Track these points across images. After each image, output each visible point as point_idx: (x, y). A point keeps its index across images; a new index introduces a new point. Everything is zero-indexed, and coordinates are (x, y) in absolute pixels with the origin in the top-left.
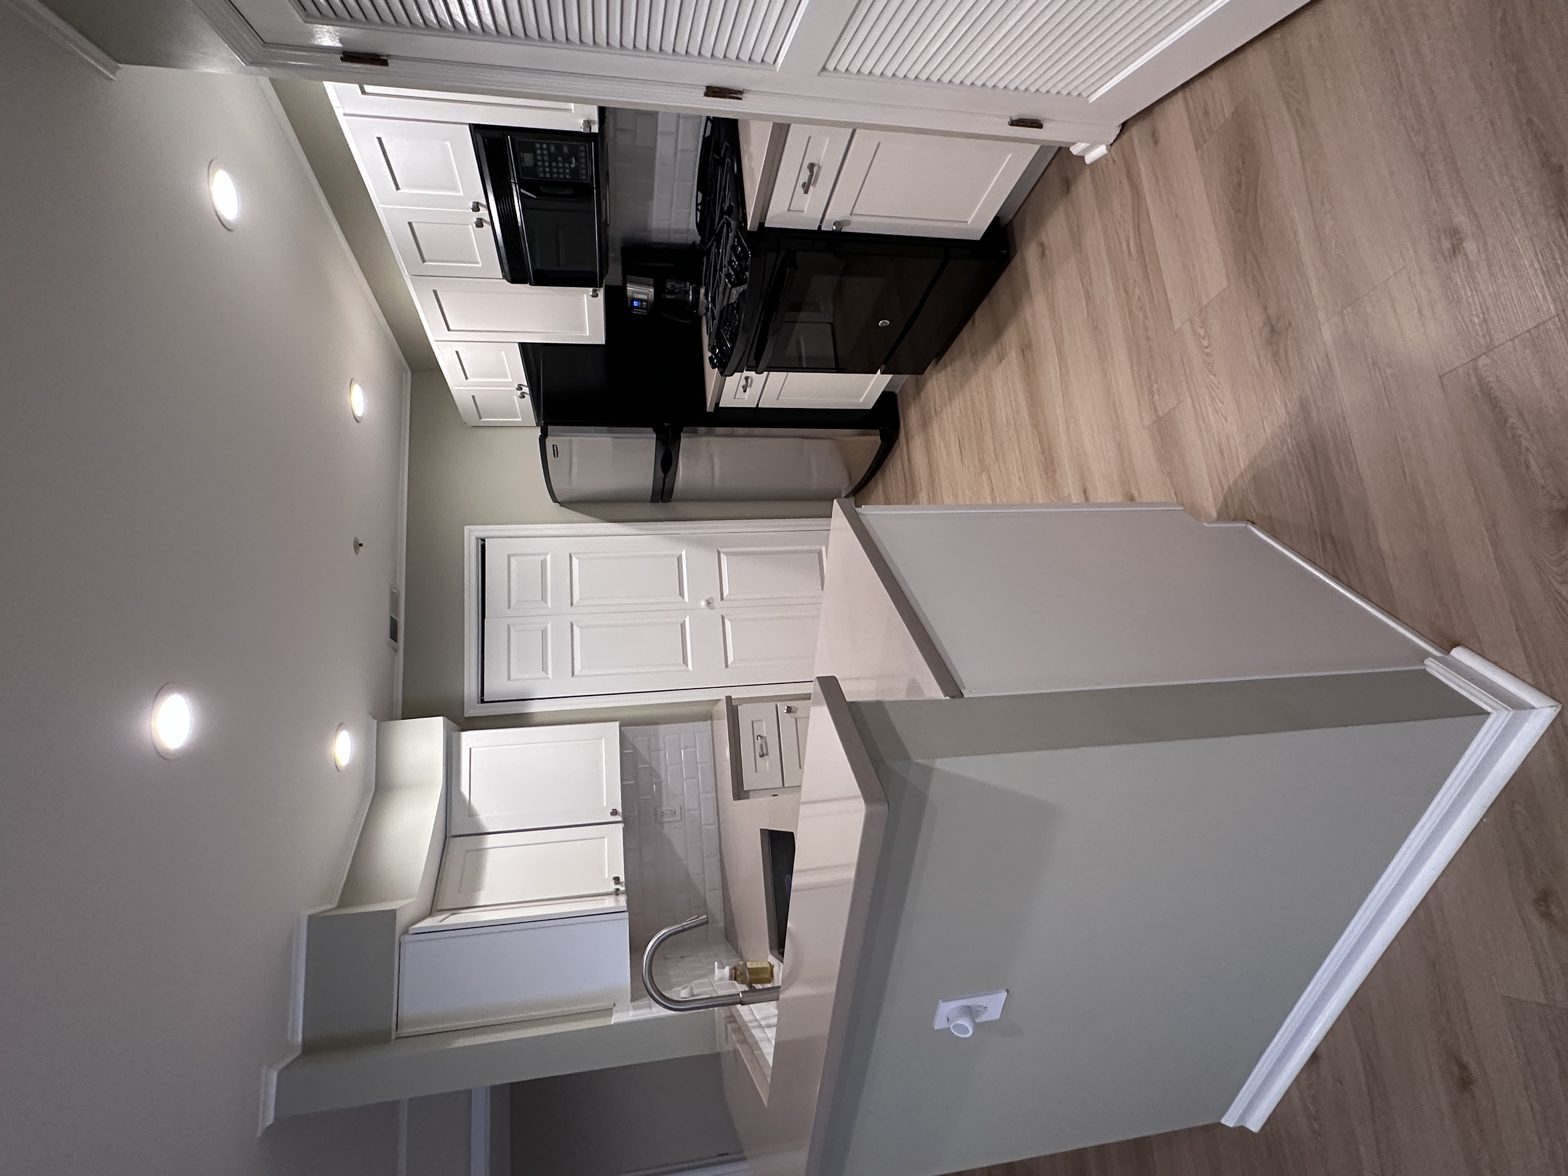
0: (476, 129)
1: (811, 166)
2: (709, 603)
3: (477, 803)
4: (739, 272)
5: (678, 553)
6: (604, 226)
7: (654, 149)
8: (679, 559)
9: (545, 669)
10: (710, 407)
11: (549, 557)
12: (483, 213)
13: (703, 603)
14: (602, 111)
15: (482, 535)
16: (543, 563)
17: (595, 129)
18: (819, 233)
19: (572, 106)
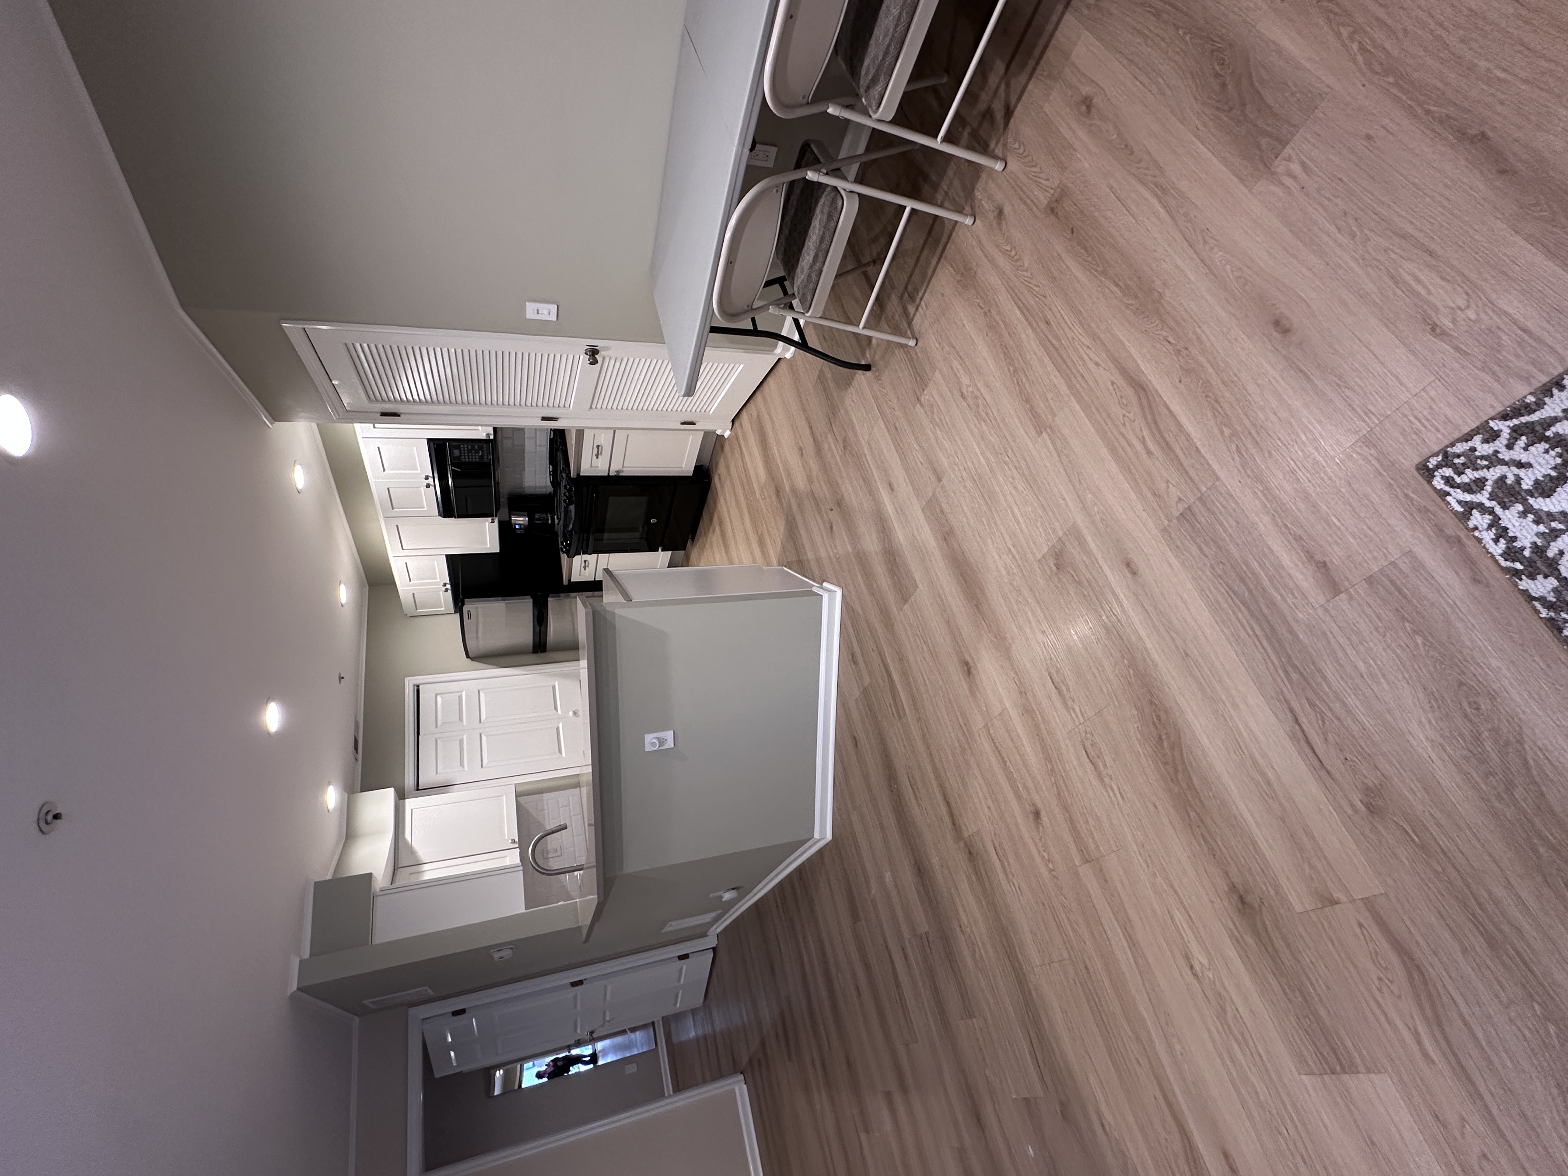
0: (430, 441)
1: (598, 447)
2: (575, 713)
3: (416, 845)
4: (570, 498)
5: (552, 684)
6: (497, 484)
7: (524, 446)
8: (554, 687)
9: (462, 765)
10: (565, 582)
11: (464, 693)
12: (431, 481)
13: (571, 713)
14: (495, 429)
15: (417, 682)
16: (460, 698)
17: (492, 437)
18: (608, 477)
19: (480, 428)
